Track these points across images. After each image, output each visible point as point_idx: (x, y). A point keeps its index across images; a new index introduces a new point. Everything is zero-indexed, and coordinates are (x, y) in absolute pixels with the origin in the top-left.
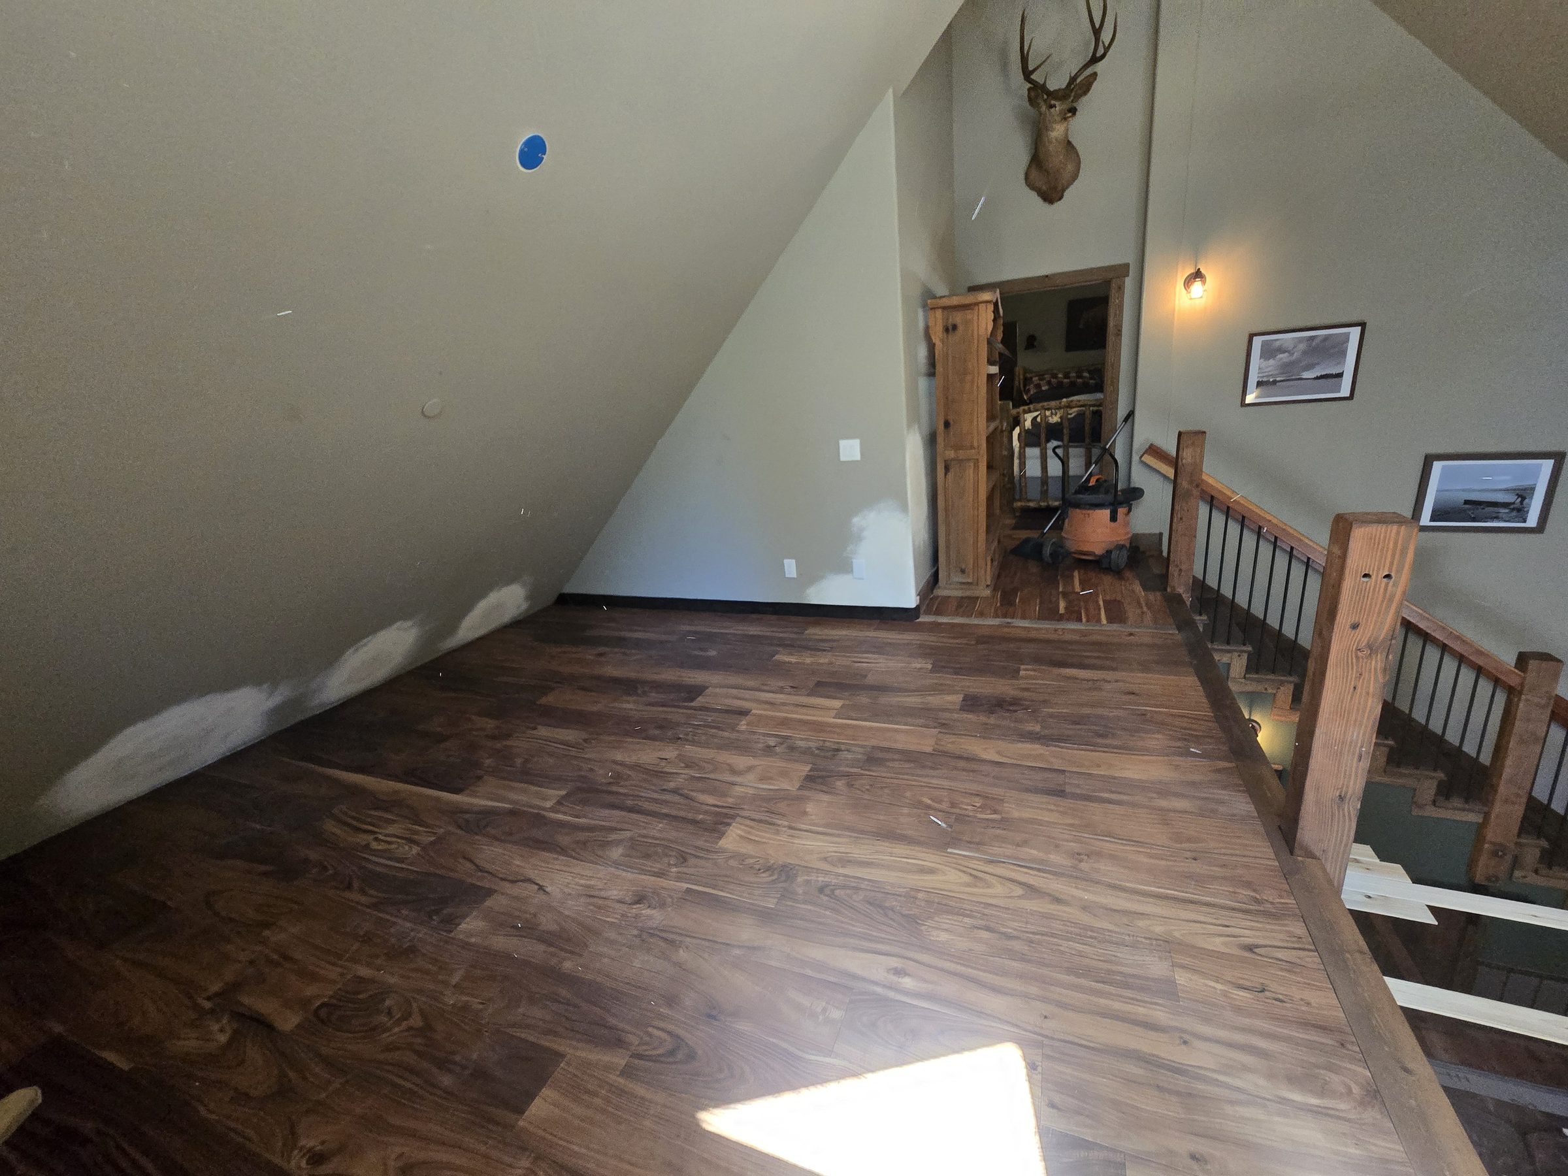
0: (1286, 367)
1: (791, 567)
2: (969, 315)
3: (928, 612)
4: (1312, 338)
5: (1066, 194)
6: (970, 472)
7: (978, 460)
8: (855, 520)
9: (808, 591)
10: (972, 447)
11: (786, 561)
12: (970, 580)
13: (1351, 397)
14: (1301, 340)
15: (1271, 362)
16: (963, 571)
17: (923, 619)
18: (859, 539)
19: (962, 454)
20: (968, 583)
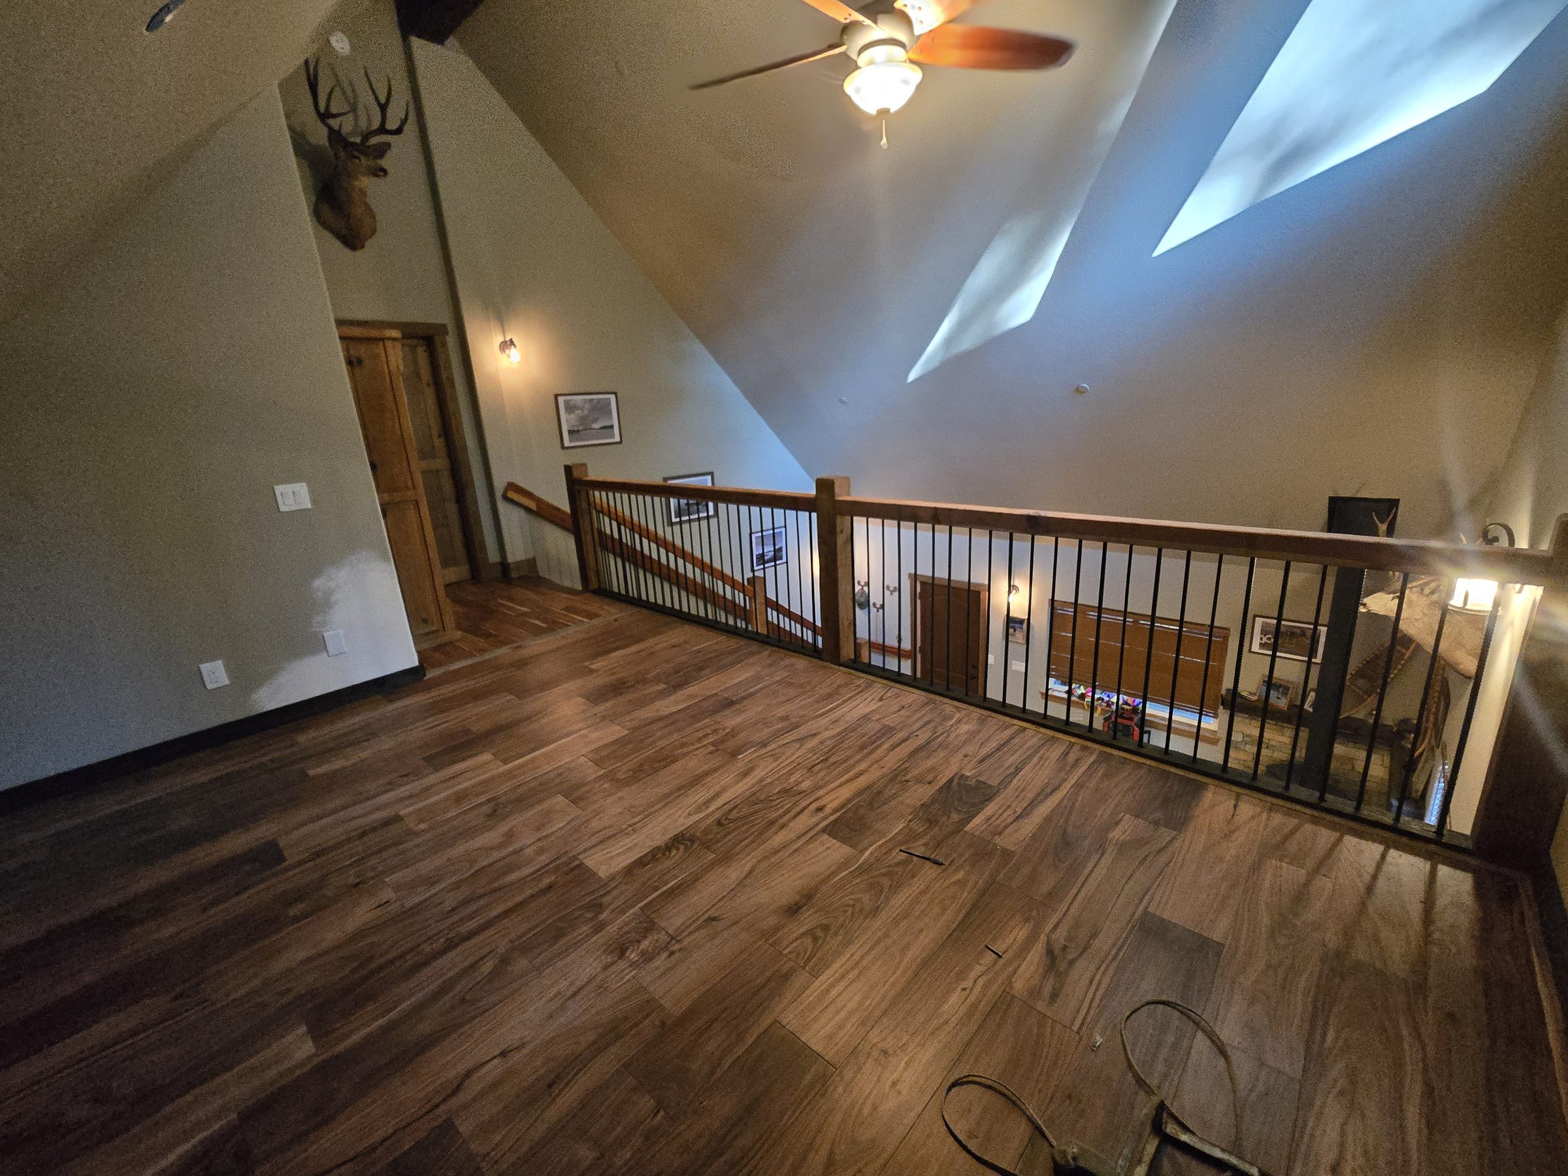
0: (582, 419)
1: (215, 673)
2: (379, 349)
3: (435, 665)
4: (591, 400)
5: (368, 243)
6: (412, 515)
7: (416, 501)
8: (317, 583)
9: (254, 696)
10: (407, 488)
11: (205, 667)
12: (434, 628)
13: (621, 442)
14: (586, 401)
15: (573, 416)
16: (425, 621)
17: (430, 674)
18: (327, 604)
19: (398, 497)
20: (433, 632)
